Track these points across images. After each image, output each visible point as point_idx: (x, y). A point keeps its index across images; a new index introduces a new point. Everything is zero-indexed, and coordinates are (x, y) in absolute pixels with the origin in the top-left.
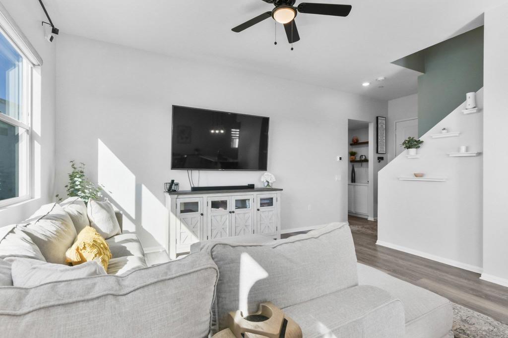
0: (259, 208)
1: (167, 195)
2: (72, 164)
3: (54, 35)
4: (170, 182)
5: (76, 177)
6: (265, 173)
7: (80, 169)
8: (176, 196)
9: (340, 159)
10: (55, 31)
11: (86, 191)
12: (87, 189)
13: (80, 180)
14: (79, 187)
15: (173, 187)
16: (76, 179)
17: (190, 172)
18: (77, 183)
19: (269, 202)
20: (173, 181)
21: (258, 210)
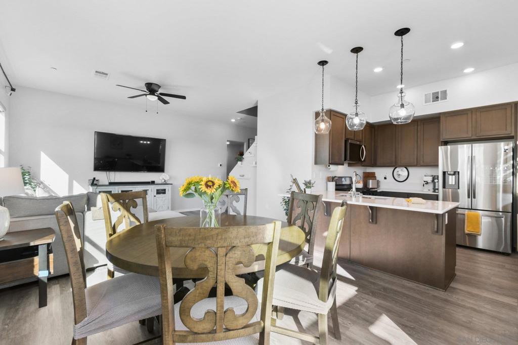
0: (155, 195)
1: (90, 186)
2: (21, 167)
3: (12, 92)
4: (92, 179)
5: (25, 175)
6: (163, 174)
7: (27, 171)
8: (96, 187)
9: (221, 165)
10: (13, 90)
11: (32, 184)
12: (33, 182)
13: (28, 177)
14: (27, 181)
15: (95, 183)
16: (25, 176)
17: (108, 173)
18: (26, 179)
19: (163, 192)
20: (94, 178)
21: (155, 196)
